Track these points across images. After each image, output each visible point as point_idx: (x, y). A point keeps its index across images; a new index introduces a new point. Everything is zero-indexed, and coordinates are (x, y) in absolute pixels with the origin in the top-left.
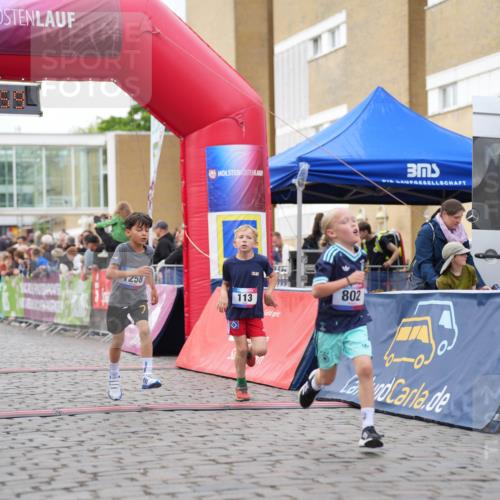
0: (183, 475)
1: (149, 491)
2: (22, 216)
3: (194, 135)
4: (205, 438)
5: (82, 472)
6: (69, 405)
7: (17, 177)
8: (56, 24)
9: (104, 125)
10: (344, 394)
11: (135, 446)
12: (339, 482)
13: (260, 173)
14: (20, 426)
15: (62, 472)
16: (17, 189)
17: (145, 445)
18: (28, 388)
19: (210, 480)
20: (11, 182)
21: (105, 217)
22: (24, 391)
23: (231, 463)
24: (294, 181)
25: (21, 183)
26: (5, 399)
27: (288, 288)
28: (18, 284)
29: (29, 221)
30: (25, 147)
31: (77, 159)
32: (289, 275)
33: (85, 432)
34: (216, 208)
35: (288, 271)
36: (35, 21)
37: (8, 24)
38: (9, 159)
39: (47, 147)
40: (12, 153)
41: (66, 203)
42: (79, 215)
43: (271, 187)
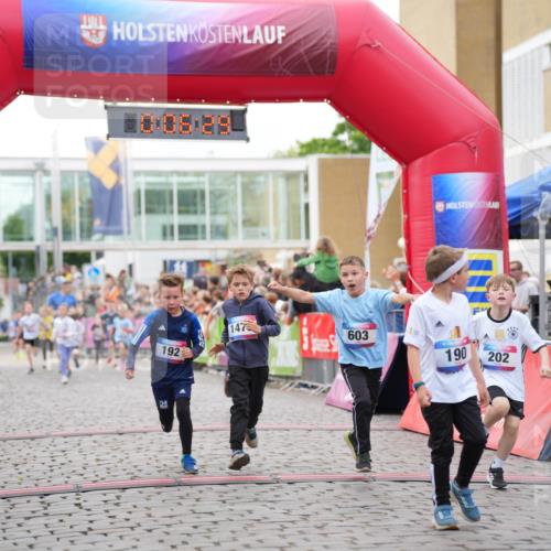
3: (418, 163)
6: (286, 471)
7: (211, 207)
8: (264, 40)
13: (496, 205)
16: (211, 220)
17: (380, 524)
20: (203, 212)
26: (215, 462)
31: (276, 186)
33: (309, 504)
36: (242, 37)
37: (213, 42)
38: (201, 187)
39: (243, 174)
40: (205, 179)
41: (264, 234)
42: (277, 249)
43: (508, 219)
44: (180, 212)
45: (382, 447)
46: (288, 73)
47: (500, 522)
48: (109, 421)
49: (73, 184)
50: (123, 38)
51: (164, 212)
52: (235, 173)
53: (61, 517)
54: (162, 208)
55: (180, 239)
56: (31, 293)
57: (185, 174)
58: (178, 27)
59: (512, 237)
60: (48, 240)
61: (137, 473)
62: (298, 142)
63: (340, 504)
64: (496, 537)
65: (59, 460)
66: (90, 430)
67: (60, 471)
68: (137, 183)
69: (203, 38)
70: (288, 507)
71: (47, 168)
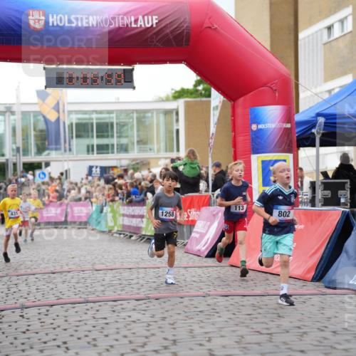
0: (236, 342)
1: (213, 353)
2: (120, 159)
4: (252, 316)
5: (165, 339)
6: (156, 292)
7: (117, 133)
8: (145, 25)
9: (177, 95)
10: (353, 285)
11: (202, 321)
12: (351, 349)
13: (289, 126)
14: (122, 307)
15: (152, 339)
16: (117, 141)
18: (126, 280)
19: (256, 346)
20: (112, 136)
21: (179, 159)
22: (124, 282)
23: (270, 334)
24: (314, 131)
25: (119, 137)
26: (111, 288)
27: (309, 208)
28: (118, 207)
29: (125, 163)
30: (121, 111)
31: (158, 119)
32: (310, 198)
33: (167, 311)
34: (257, 151)
35: (309, 196)
36: (131, 23)
37: (112, 27)
38: (111, 120)
39: (137, 111)
40: (113, 116)
41: (150, 150)
43: (297, 135)
44: (97, 136)
46: (160, 45)
48: (47, 265)
49: (30, 120)
50: (55, 24)
51: (88, 137)
52: (133, 111)
53: (10, 324)
54: (86, 134)
55: (97, 153)
57: (101, 112)
58: (91, 18)
60: (13, 156)
61: (61, 296)
63: (186, 311)
65: (12, 290)
66: (34, 271)
67: (13, 296)
68: (71, 119)
69: (106, 23)
70: (154, 313)
71: (13, 110)
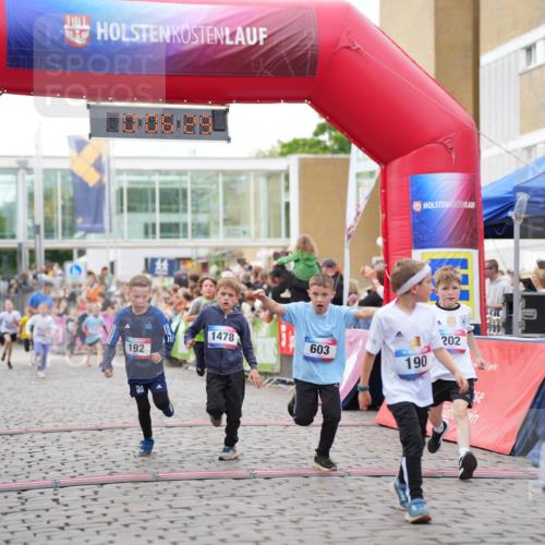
3: (396, 163)
6: (264, 466)
7: (192, 205)
8: (246, 41)
13: (472, 205)
14: (212, 489)
16: (192, 219)
17: (354, 518)
20: (185, 211)
24: (510, 214)
25: (195, 212)
29: (203, 253)
30: (200, 172)
31: (257, 185)
32: (504, 320)
33: (285, 499)
34: (421, 244)
35: (503, 316)
36: (225, 38)
37: (195, 43)
38: (184, 186)
39: (224, 173)
40: (187, 178)
41: (244, 233)
42: (258, 248)
43: (484, 219)
44: (162, 211)
45: (358, 443)
46: (269, 73)
47: (472, 516)
48: (89, 417)
49: (56, 182)
50: (106, 38)
51: (146, 210)
52: (217, 172)
53: (38, 513)
54: (144, 206)
55: (161, 237)
56: (13, 290)
57: (167, 173)
58: (161, 28)
59: (487, 237)
60: (29, 238)
61: (115, 469)
62: (279, 142)
63: (315, 499)
64: (467, 531)
65: (38, 456)
66: (70, 426)
67: (39, 467)
68: (120, 182)
69: (186, 39)
70: (264, 502)
71: (30, 166)
